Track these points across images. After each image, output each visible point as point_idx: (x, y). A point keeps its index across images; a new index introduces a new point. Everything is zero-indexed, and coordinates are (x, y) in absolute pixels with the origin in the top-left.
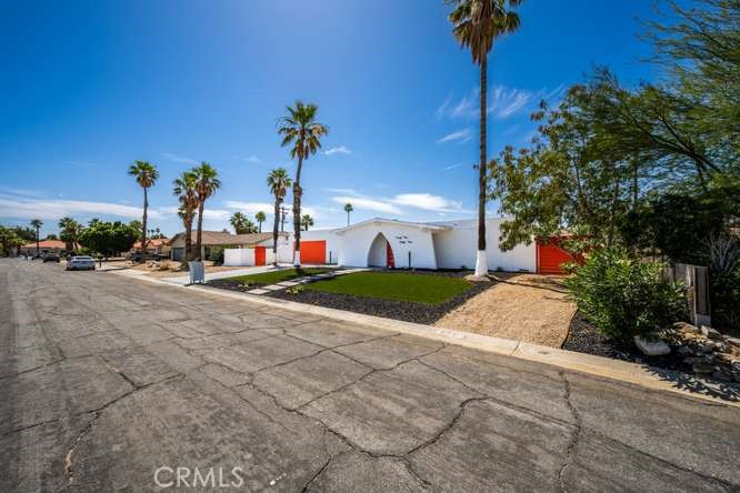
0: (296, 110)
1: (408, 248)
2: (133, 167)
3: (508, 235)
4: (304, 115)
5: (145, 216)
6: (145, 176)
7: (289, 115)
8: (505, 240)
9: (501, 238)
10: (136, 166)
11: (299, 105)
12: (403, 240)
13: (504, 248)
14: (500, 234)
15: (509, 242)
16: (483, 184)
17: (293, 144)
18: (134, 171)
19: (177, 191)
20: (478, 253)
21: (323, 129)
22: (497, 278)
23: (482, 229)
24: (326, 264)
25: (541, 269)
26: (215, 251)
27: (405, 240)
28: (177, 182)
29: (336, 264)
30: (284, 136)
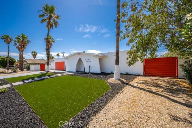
0: (45, 7)
1: (89, 64)
2: (3, 37)
3: (131, 57)
4: (49, 10)
6: (7, 40)
7: (43, 9)
8: (130, 59)
9: (128, 59)
11: (47, 6)
12: (88, 61)
13: (130, 64)
14: (127, 56)
15: (132, 60)
16: (118, 27)
19: (15, 44)
20: (115, 66)
21: (58, 16)
22: (125, 81)
23: (117, 54)
24: (64, 70)
25: (145, 73)
26: (27, 65)
27: (89, 61)
28: (15, 41)
29: (66, 70)
30: (42, 18)
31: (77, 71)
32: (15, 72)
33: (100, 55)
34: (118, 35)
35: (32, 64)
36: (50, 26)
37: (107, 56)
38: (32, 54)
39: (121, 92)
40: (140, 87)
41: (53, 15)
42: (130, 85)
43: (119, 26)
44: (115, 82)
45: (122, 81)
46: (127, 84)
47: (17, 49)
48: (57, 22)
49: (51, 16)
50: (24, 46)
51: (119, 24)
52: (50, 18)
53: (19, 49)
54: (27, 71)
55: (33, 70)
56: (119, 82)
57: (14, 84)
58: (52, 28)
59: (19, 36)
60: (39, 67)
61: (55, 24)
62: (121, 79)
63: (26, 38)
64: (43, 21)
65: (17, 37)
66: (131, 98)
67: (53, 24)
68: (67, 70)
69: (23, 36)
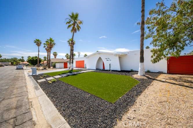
0: (71, 15)
1: (109, 62)
2: (35, 41)
3: (156, 55)
4: (74, 17)
5: (39, 54)
6: (38, 43)
7: (69, 17)
8: (154, 57)
9: (152, 57)
10: (36, 40)
11: (73, 14)
13: (154, 61)
15: (156, 58)
17: (71, 28)
18: (35, 42)
19: (45, 47)
20: (140, 64)
21: (81, 22)
22: (151, 77)
23: (142, 52)
24: (84, 68)
25: (169, 72)
26: (53, 64)
27: (109, 59)
28: (45, 44)
29: (86, 68)
30: (68, 25)
31: (97, 69)
32: (45, 69)
33: (121, 54)
34: (143, 35)
35: (57, 63)
36: (74, 30)
37: (126, 55)
38: (53, 54)
39: (151, 85)
40: (169, 82)
41: (77, 21)
42: (157, 80)
43: (144, 28)
44: (141, 78)
45: (148, 77)
46: (154, 79)
47: (46, 51)
48: (80, 27)
49: (76, 22)
50: (51, 47)
51: (144, 26)
52: (74, 24)
53: (47, 50)
54: (53, 68)
55: (59, 68)
56: (145, 78)
57: (48, 79)
58: (76, 32)
59: (48, 40)
60: (63, 65)
61: (78, 29)
62: (146, 75)
63: (53, 41)
64: (69, 26)
65: (46, 40)
66: (163, 89)
67: (77, 28)
68: (88, 68)
69: (51, 40)
